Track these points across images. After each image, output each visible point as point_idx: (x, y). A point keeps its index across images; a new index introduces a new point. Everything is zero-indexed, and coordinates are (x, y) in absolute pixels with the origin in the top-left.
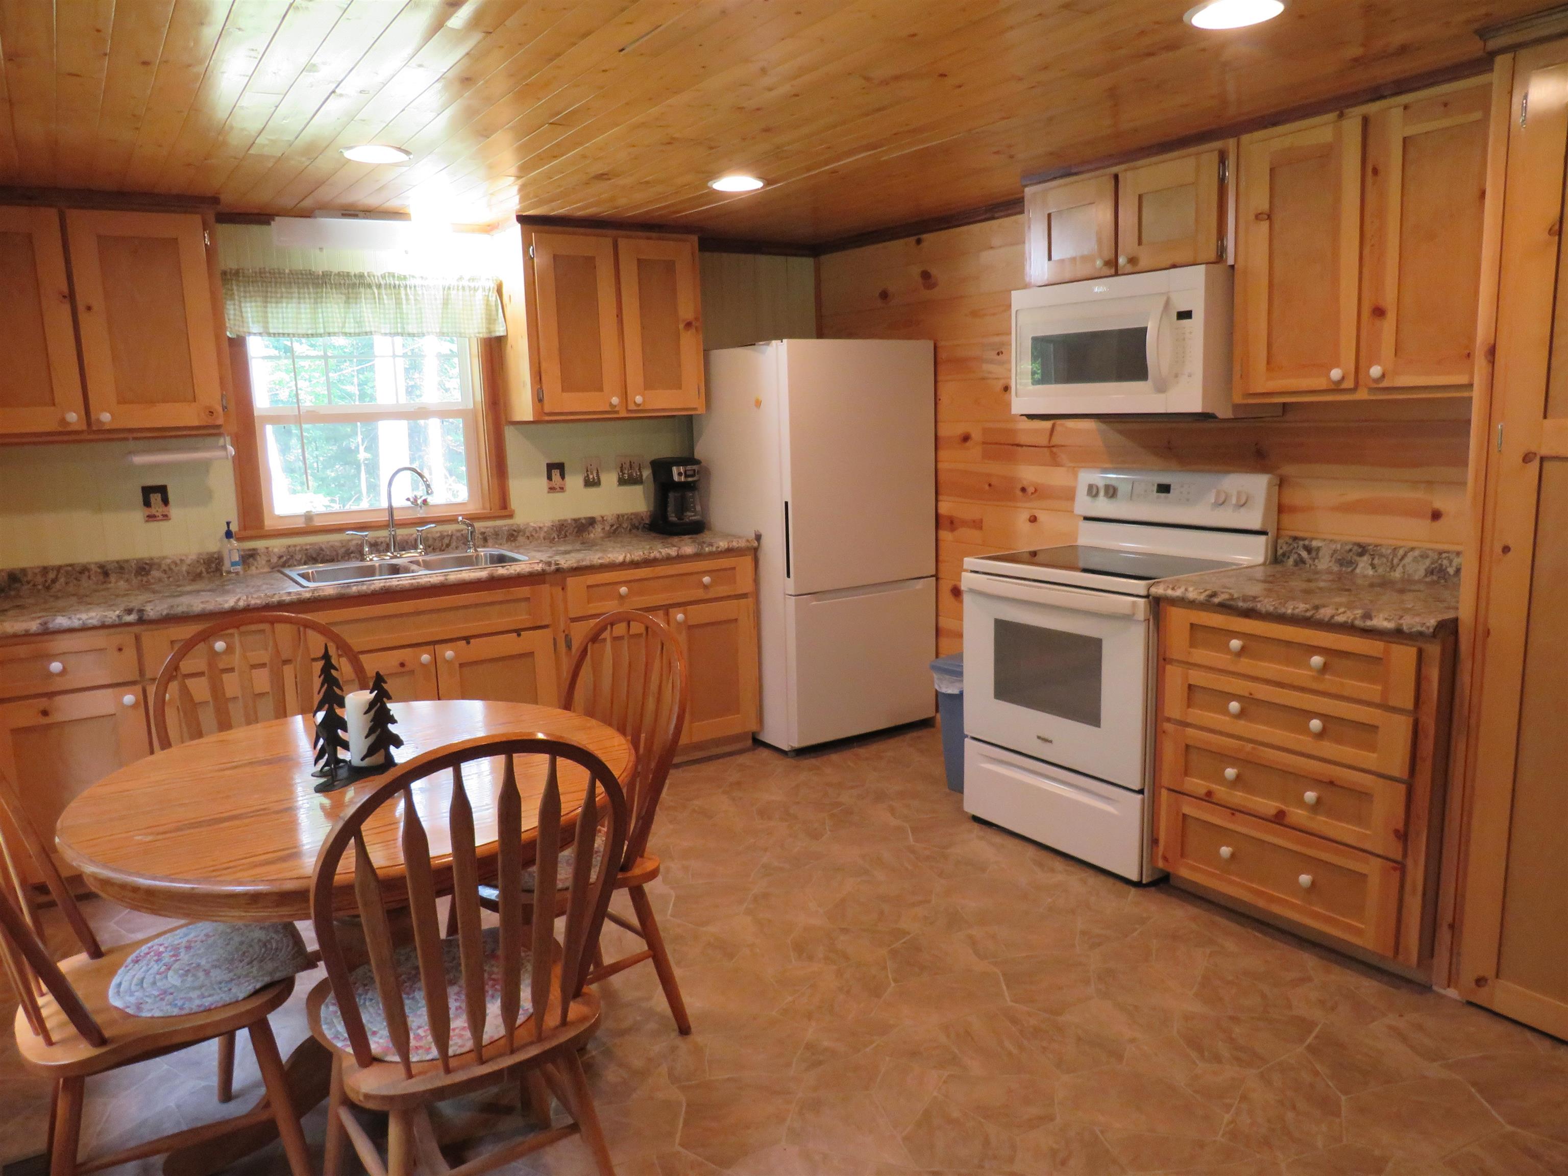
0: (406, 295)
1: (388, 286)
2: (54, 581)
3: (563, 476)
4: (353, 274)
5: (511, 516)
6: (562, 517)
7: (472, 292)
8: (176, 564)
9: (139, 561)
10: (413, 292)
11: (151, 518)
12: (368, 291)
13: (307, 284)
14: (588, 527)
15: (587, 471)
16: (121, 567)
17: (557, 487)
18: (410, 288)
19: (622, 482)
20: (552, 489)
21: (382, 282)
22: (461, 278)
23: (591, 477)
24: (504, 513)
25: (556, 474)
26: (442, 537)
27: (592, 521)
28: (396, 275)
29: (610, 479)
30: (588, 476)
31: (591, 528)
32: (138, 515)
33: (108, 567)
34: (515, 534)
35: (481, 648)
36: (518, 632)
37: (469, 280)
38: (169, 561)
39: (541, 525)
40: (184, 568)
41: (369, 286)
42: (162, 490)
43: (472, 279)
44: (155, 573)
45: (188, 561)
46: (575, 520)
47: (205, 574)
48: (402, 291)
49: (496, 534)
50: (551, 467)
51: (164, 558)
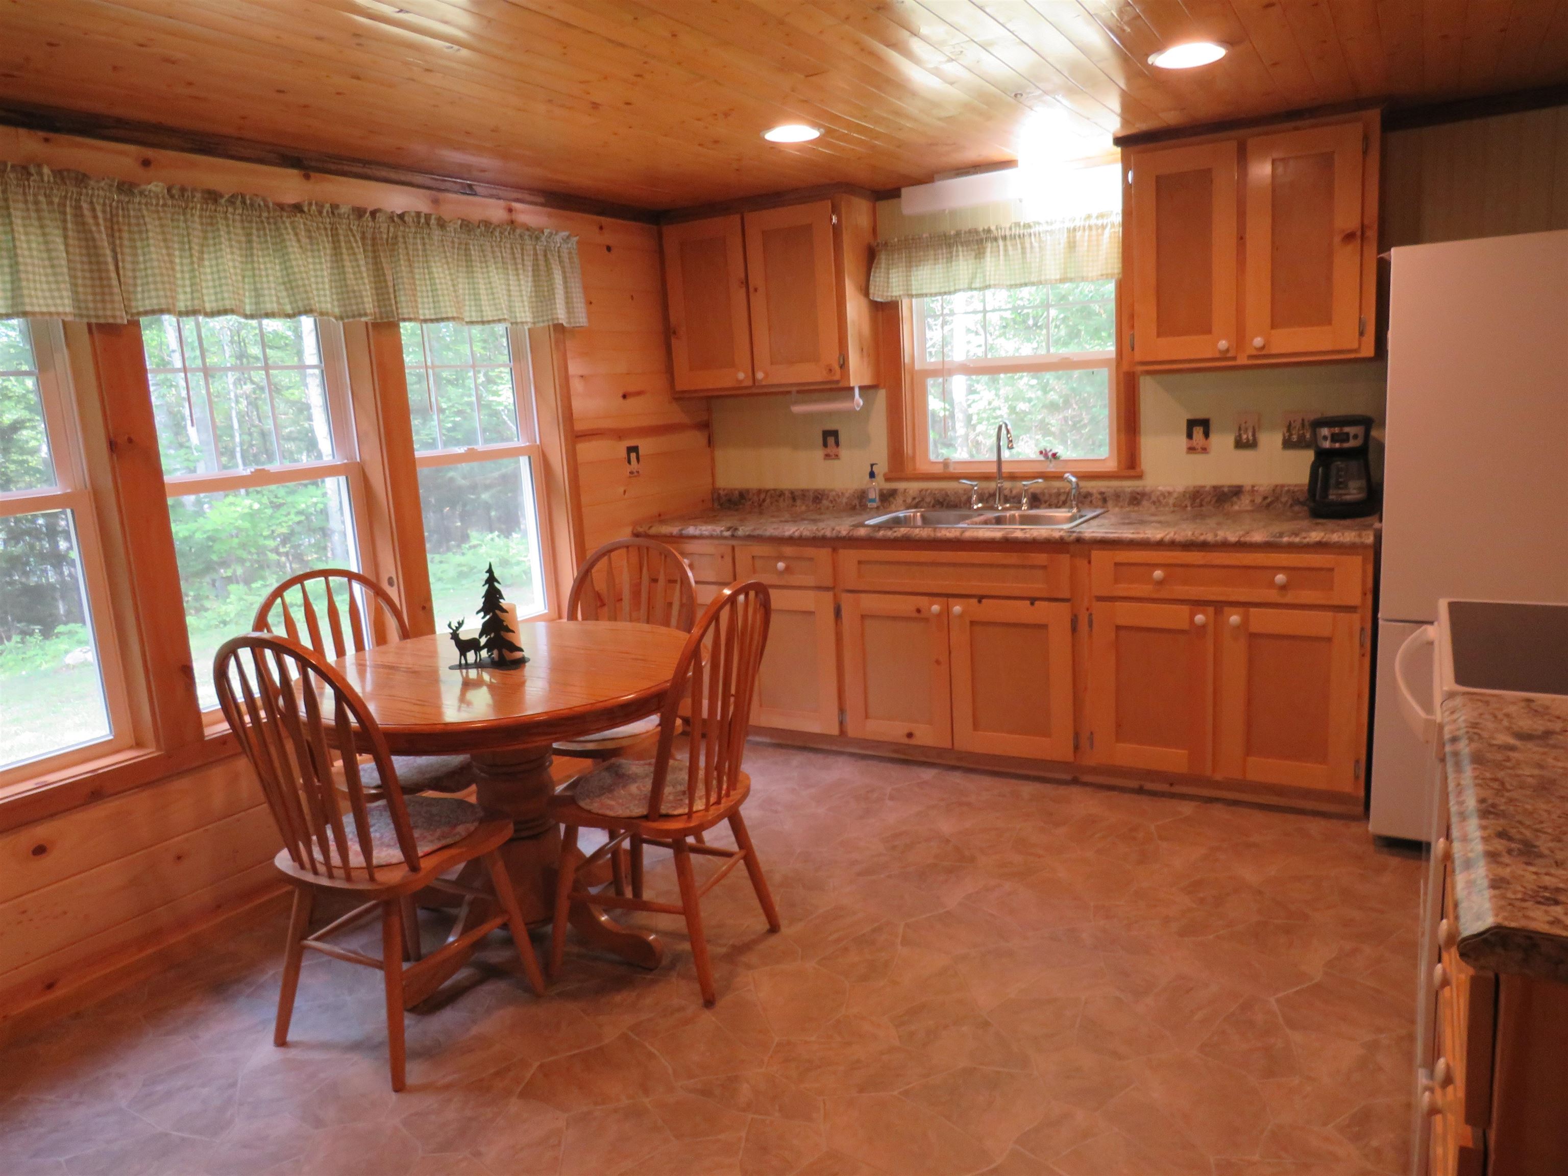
0: (1031, 243)
1: (1013, 237)
2: (764, 500)
3: (1207, 435)
4: (981, 229)
5: (1140, 477)
6: (1200, 482)
7: (1100, 231)
8: (839, 497)
9: (816, 491)
10: (1037, 239)
11: (827, 456)
12: (995, 244)
13: (941, 245)
14: (1232, 497)
15: (1240, 429)
16: (804, 494)
17: (1199, 447)
18: (1035, 235)
19: (1288, 444)
20: (1191, 450)
21: (1008, 233)
22: (1089, 217)
23: (1244, 437)
24: (1132, 472)
25: (1198, 432)
26: (1058, 494)
27: (1237, 491)
28: (1022, 224)
29: (1271, 441)
30: (1240, 436)
31: (1235, 499)
32: (820, 453)
33: (796, 494)
34: (1139, 497)
35: (991, 610)
36: (1033, 601)
37: (1097, 217)
38: (834, 493)
39: (1170, 489)
40: (844, 500)
41: (996, 239)
42: (835, 434)
43: (1101, 216)
44: (825, 502)
45: (847, 495)
46: (1215, 488)
47: (858, 507)
48: (1027, 240)
49: (1117, 496)
50: (1191, 424)
51: (832, 490)
